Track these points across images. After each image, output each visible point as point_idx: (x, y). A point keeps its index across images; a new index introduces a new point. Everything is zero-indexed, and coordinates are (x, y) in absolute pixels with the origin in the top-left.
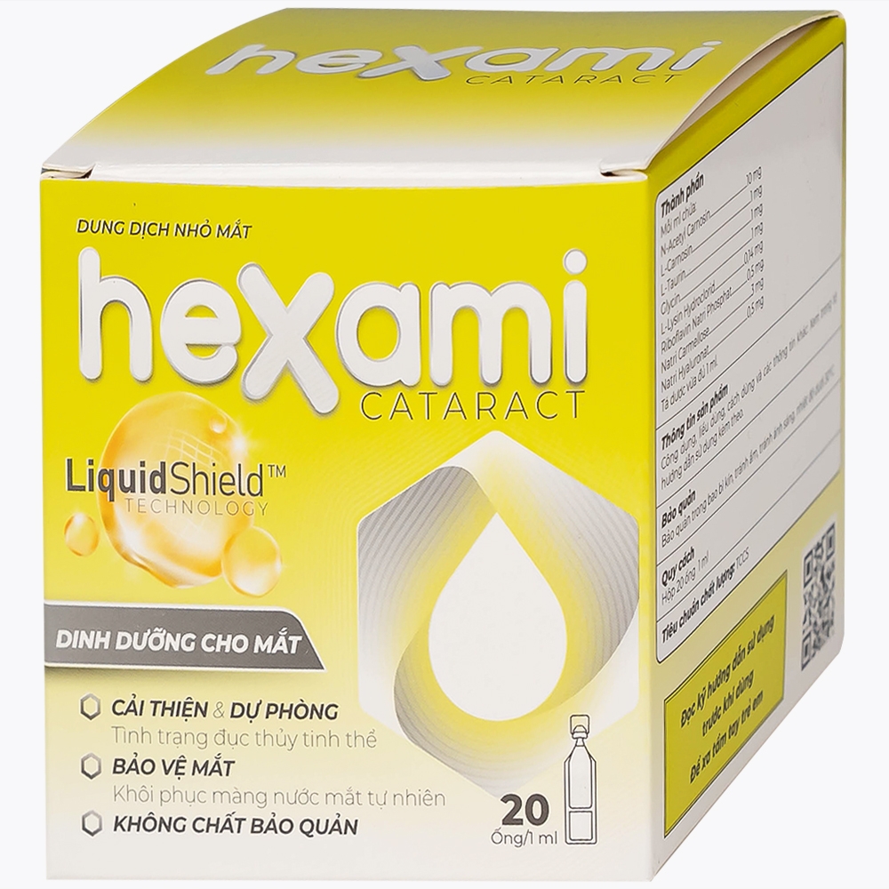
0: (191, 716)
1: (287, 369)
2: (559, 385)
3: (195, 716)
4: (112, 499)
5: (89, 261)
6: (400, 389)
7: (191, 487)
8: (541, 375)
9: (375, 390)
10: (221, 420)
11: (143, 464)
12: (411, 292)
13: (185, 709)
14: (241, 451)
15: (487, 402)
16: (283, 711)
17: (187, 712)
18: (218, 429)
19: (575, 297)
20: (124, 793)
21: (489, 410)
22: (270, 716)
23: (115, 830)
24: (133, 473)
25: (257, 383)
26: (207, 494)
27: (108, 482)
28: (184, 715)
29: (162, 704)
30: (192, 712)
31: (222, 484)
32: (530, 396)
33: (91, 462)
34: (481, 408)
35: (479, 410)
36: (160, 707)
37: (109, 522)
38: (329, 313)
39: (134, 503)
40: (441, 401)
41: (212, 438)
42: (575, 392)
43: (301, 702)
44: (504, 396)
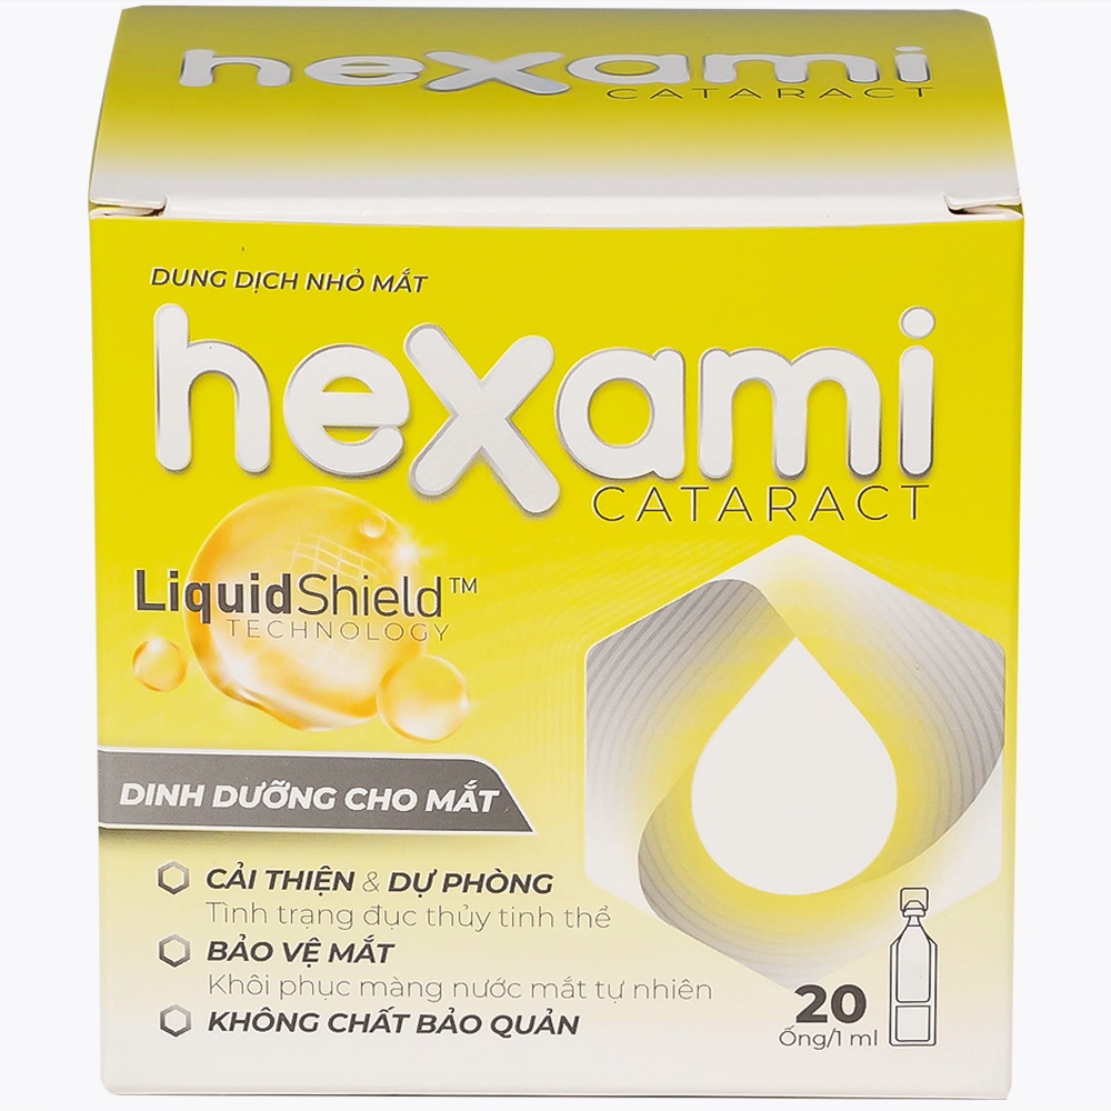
0: (328, 889)
1: (480, 457)
2: (890, 476)
3: (335, 889)
4: (207, 620)
5: (170, 321)
6: (651, 483)
7: (329, 605)
8: (865, 465)
9: (615, 484)
10: (376, 521)
11: (255, 577)
12: (671, 362)
13: (319, 880)
14: (407, 559)
15: (782, 499)
16: (468, 882)
17: (322, 885)
18: (372, 533)
19: (916, 370)
20: (225, 983)
21: (787, 509)
22: (449, 888)
23: (211, 1029)
24: (239, 588)
25: (434, 473)
26: (355, 613)
27: (201, 600)
28: (317, 887)
29: (283, 875)
30: (331, 885)
31: (378, 601)
32: (847, 492)
33: (174, 574)
34: (773, 506)
35: (771, 509)
36: (280, 879)
37: (202, 649)
38: (547, 387)
39: (242, 625)
40: (714, 499)
41: (363, 543)
42: (915, 487)
43: (497, 872)
44: (808, 493)
